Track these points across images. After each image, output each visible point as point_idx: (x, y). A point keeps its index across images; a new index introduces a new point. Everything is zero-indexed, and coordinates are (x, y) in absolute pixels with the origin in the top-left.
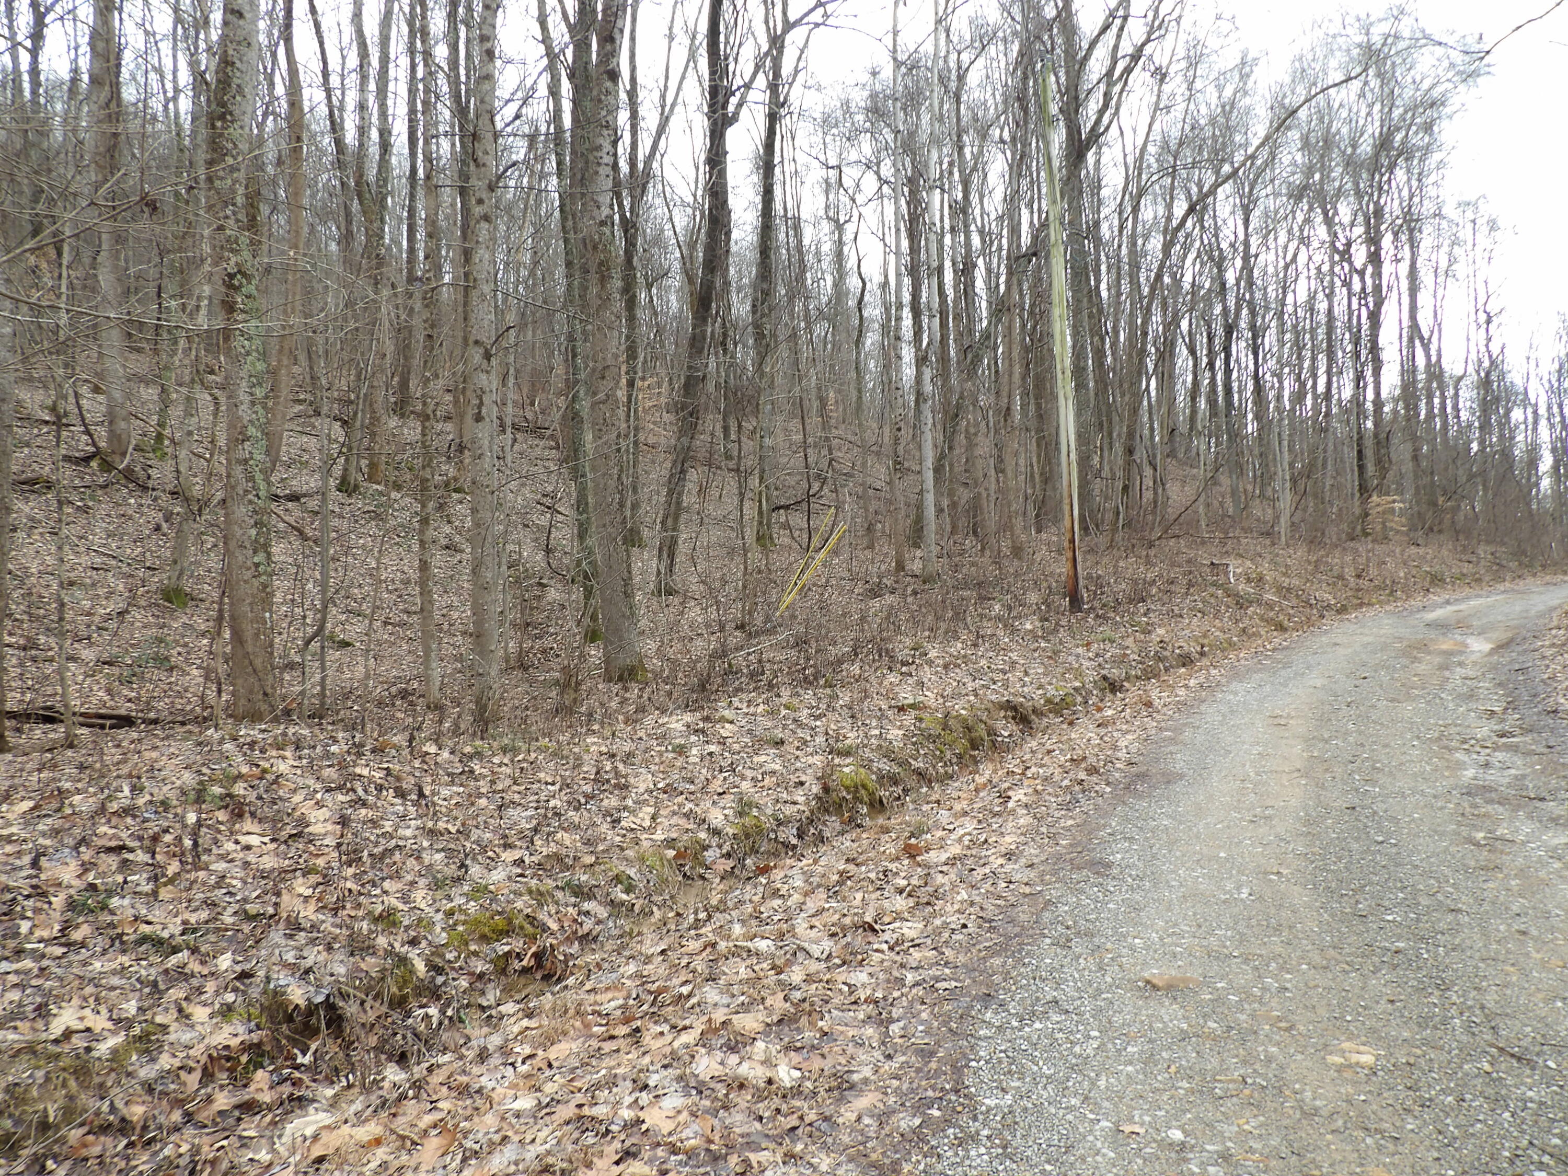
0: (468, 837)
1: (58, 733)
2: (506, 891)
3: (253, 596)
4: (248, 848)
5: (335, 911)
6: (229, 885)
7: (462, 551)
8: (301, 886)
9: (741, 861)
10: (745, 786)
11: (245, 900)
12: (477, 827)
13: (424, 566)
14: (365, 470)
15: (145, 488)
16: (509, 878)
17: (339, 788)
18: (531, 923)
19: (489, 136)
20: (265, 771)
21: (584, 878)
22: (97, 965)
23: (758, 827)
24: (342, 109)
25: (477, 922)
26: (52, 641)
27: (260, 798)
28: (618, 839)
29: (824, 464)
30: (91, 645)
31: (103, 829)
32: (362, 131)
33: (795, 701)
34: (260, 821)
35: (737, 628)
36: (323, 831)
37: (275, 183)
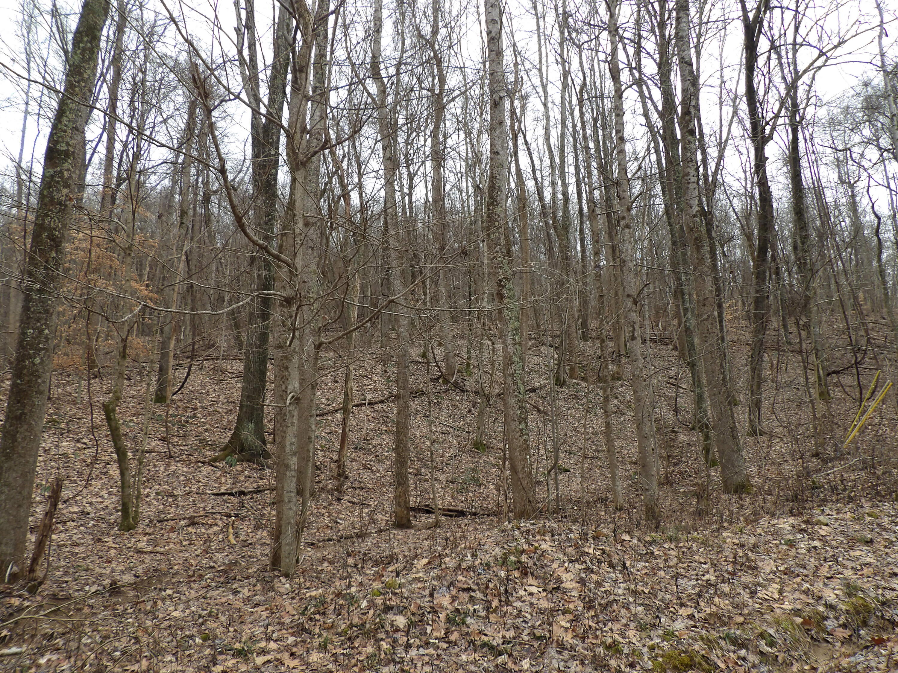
0: (656, 597)
1: (432, 518)
2: (686, 637)
3: (521, 447)
4: (531, 594)
5: (583, 639)
6: (524, 617)
7: (625, 414)
8: (563, 621)
9: (856, 631)
10: (848, 573)
11: (533, 627)
12: (661, 590)
13: (608, 425)
14: (568, 372)
15: (463, 391)
16: (687, 628)
17: (577, 560)
18: (706, 662)
19: (625, 182)
20: (536, 548)
21: (738, 632)
22: (464, 657)
23: (866, 607)
24: (542, 186)
25: (670, 657)
26: (427, 471)
27: (535, 564)
28: (757, 606)
29: (864, 341)
30: (443, 472)
31: (460, 578)
32: (554, 195)
33: (876, 511)
34: (536, 578)
35: (813, 456)
36: (571, 587)
37: (513, 230)
